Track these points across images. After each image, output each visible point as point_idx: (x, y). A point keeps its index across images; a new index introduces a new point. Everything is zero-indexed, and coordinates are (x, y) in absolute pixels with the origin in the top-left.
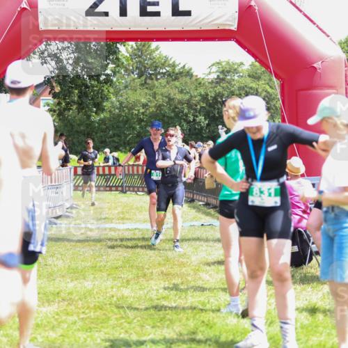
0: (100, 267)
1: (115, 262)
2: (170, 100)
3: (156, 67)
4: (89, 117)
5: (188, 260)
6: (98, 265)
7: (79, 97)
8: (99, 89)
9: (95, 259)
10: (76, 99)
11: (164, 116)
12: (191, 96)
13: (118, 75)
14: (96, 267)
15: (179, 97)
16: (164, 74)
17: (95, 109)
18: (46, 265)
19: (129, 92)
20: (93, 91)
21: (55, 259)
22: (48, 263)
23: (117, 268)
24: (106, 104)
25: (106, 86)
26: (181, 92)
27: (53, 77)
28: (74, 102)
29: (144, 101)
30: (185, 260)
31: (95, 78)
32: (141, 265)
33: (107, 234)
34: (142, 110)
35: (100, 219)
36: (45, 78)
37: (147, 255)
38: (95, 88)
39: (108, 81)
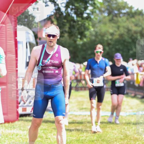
0: (82, 140)
1: (92, 137)
2: (129, 30)
3: (119, 9)
4: (75, 41)
5: (140, 137)
6: (81, 139)
7: (70, 28)
8: (82, 23)
9: (79, 135)
10: (67, 29)
11: (124, 41)
12: (143, 29)
13: (95, 14)
14: (79, 140)
15: (134, 29)
16: (125, 13)
17: (79, 36)
18: (47, 138)
19: (102, 25)
20: (78, 24)
21: (52, 134)
22: (48, 137)
23: (93, 141)
24: (87, 33)
25: (87, 21)
26: (136, 25)
27: (52, 15)
28: (66, 31)
29: (111, 31)
30: (138, 137)
31: (80, 15)
32: (109, 139)
33: (86, 119)
34: (110, 37)
35: (82, 109)
36: (48, 16)
37: (113, 133)
38: (80, 23)
39: (88, 18)
